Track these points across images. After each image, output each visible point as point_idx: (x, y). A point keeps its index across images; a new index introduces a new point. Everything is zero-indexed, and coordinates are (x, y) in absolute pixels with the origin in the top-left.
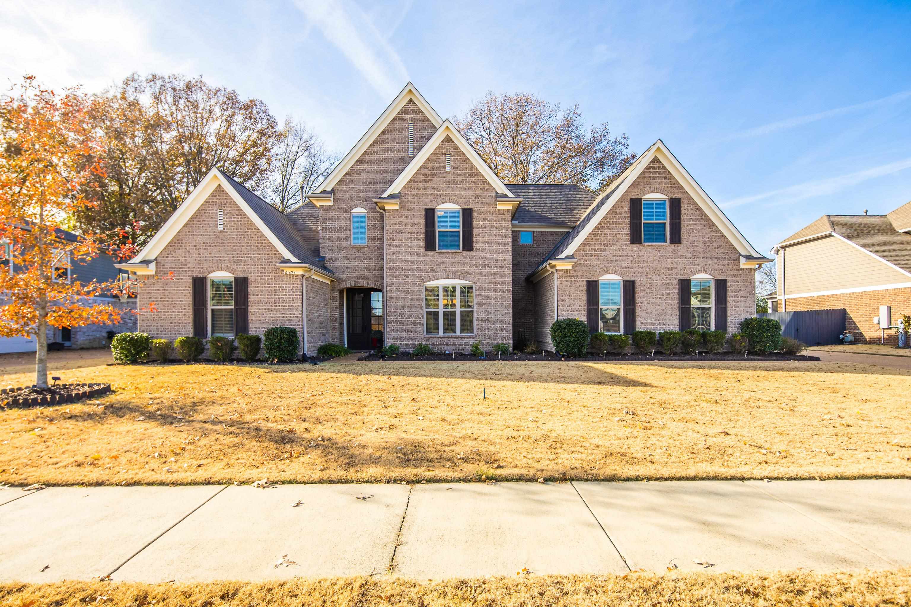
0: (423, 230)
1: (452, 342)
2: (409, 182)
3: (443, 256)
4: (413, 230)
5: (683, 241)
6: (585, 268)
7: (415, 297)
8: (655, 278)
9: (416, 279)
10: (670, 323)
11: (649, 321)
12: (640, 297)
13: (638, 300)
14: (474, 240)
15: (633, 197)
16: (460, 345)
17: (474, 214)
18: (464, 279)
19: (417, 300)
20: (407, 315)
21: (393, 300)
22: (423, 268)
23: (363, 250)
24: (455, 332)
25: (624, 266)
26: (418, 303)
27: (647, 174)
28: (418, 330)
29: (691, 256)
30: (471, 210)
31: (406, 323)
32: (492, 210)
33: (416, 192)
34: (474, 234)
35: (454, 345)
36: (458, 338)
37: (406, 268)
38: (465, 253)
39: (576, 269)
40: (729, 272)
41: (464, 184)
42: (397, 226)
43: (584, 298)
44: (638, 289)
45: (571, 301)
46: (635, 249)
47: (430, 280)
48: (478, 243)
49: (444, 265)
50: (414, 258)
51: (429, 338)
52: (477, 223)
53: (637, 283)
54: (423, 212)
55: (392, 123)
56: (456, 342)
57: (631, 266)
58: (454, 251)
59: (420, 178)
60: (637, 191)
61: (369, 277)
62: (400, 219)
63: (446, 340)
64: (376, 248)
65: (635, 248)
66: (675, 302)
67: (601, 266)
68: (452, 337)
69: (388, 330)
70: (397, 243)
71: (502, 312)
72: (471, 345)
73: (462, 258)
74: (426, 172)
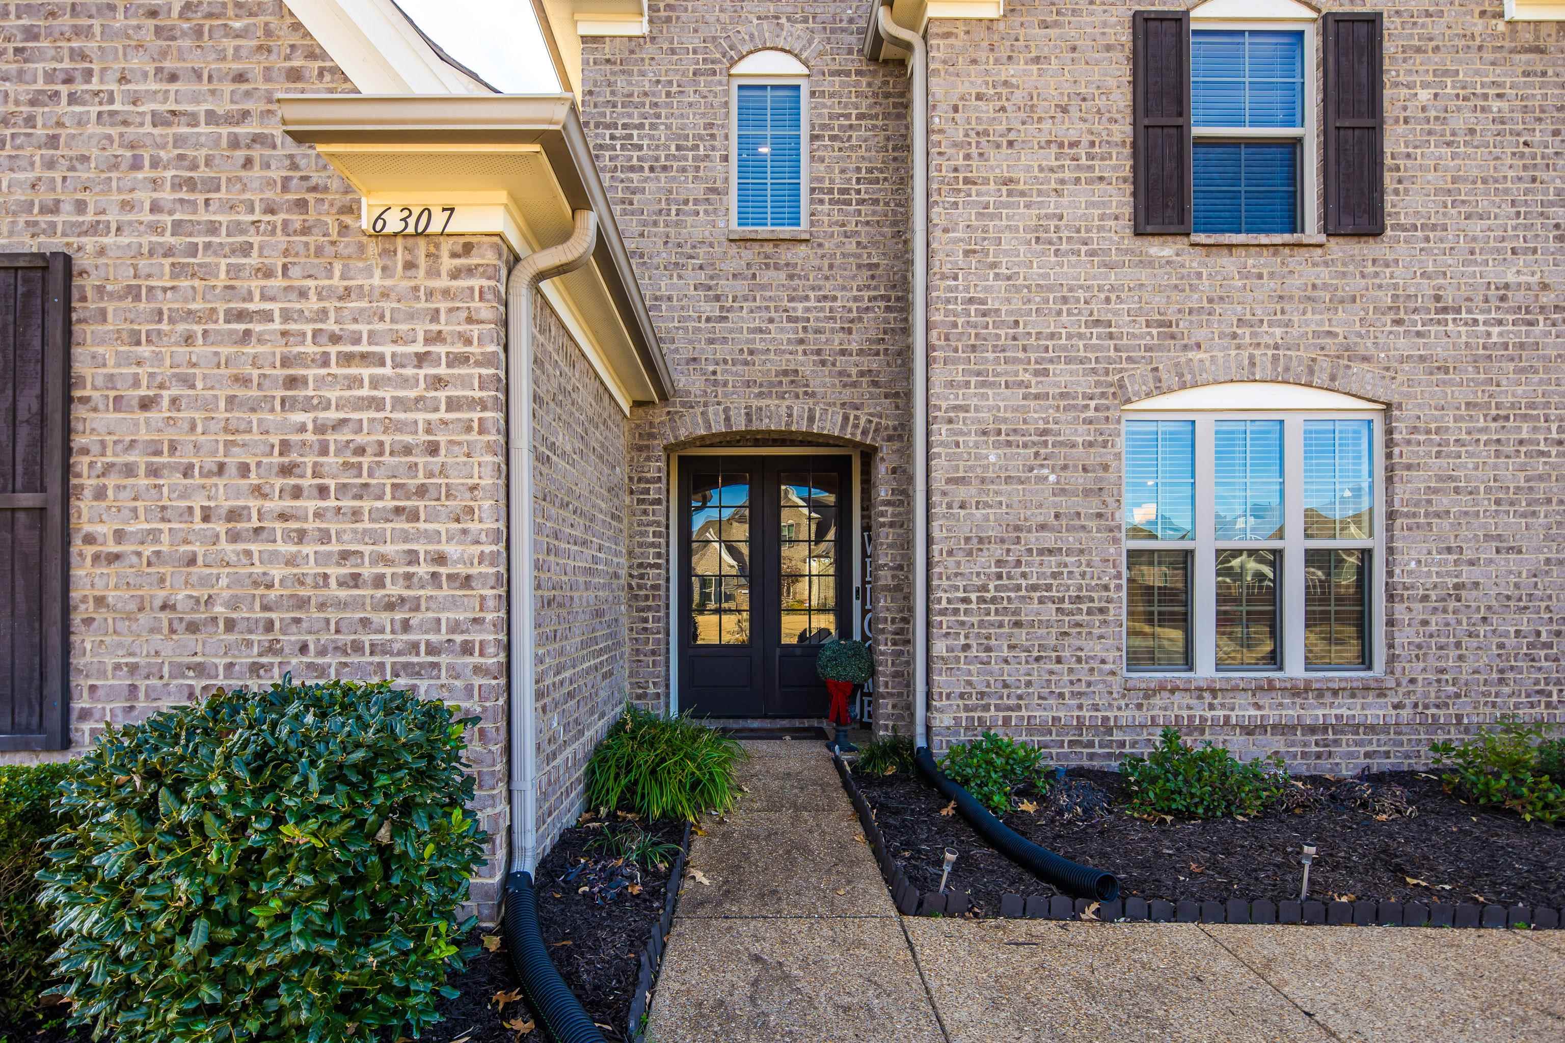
0: (1123, 130)
1: (1272, 715)
3: (1227, 263)
4: (1071, 129)
7: (1079, 479)
9: (1084, 384)
14: (1388, 179)
16: (1313, 730)
17: (1389, 47)
18: (1331, 385)
19: (1087, 493)
20: (1038, 569)
21: (962, 493)
22: (1123, 324)
23: (786, 254)
24: (1277, 660)
26: (1093, 506)
28: (1094, 648)
30: (1373, 21)
31: (1031, 610)
32: (1479, 26)
34: (1387, 150)
35: (1280, 729)
36: (1298, 691)
37: (1034, 324)
38: (1339, 248)
42: (987, 109)
47: (1160, 389)
48: (1403, 201)
49: (1230, 313)
50: (1074, 270)
51: (1149, 693)
52: (1406, 90)
54: (1125, 37)
56: (1291, 712)
58: (1277, 239)
61: (815, 385)
62: (1009, 72)
63: (1241, 700)
64: (851, 247)
68: (1271, 687)
69: (940, 647)
70: (990, 194)
71: (1532, 559)
72: (1372, 729)
73: (1324, 275)
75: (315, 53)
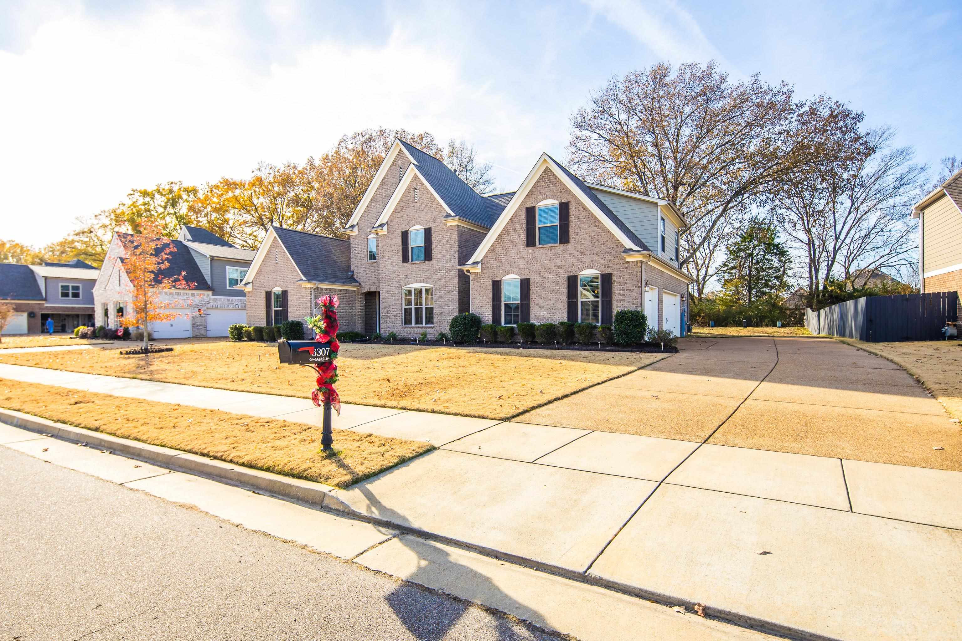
0: (401, 248)
1: (419, 332)
2: (392, 213)
3: (413, 266)
4: (395, 248)
5: (571, 240)
6: (491, 271)
7: (396, 298)
8: (546, 276)
9: (397, 285)
10: (560, 315)
11: (542, 314)
12: (534, 294)
13: (532, 296)
14: (433, 252)
15: (528, 206)
16: (424, 333)
17: (433, 232)
18: (426, 282)
19: (397, 300)
20: (392, 311)
21: (384, 300)
22: (402, 276)
23: (374, 265)
24: (422, 324)
25: (521, 267)
26: (398, 302)
27: (540, 184)
28: (399, 322)
29: (578, 253)
30: (430, 229)
31: (391, 317)
32: (444, 227)
33: (397, 219)
34: (433, 247)
35: (421, 333)
36: (423, 328)
37: (391, 276)
38: (426, 263)
39: (485, 271)
40: (615, 266)
41: (427, 209)
42: (386, 246)
43: (490, 295)
44: (532, 287)
45: (481, 298)
46: (530, 251)
47: (406, 285)
48: (435, 255)
49: (414, 273)
50: (396, 269)
51: (405, 329)
52: (435, 238)
53: (532, 281)
54: (401, 234)
55: (390, 169)
56: (422, 331)
57: (526, 266)
58: (419, 262)
59: (399, 209)
60: (531, 200)
61: (377, 284)
62: (388, 241)
63: (416, 329)
65: (530, 250)
66: (564, 297)
67: (503, 268)
68: (419, 328)
69: (381, 322)
70: (386, 259)
71: (451, 308)
72: (431, 333)
73: (425, 267)
74: (402, 203)
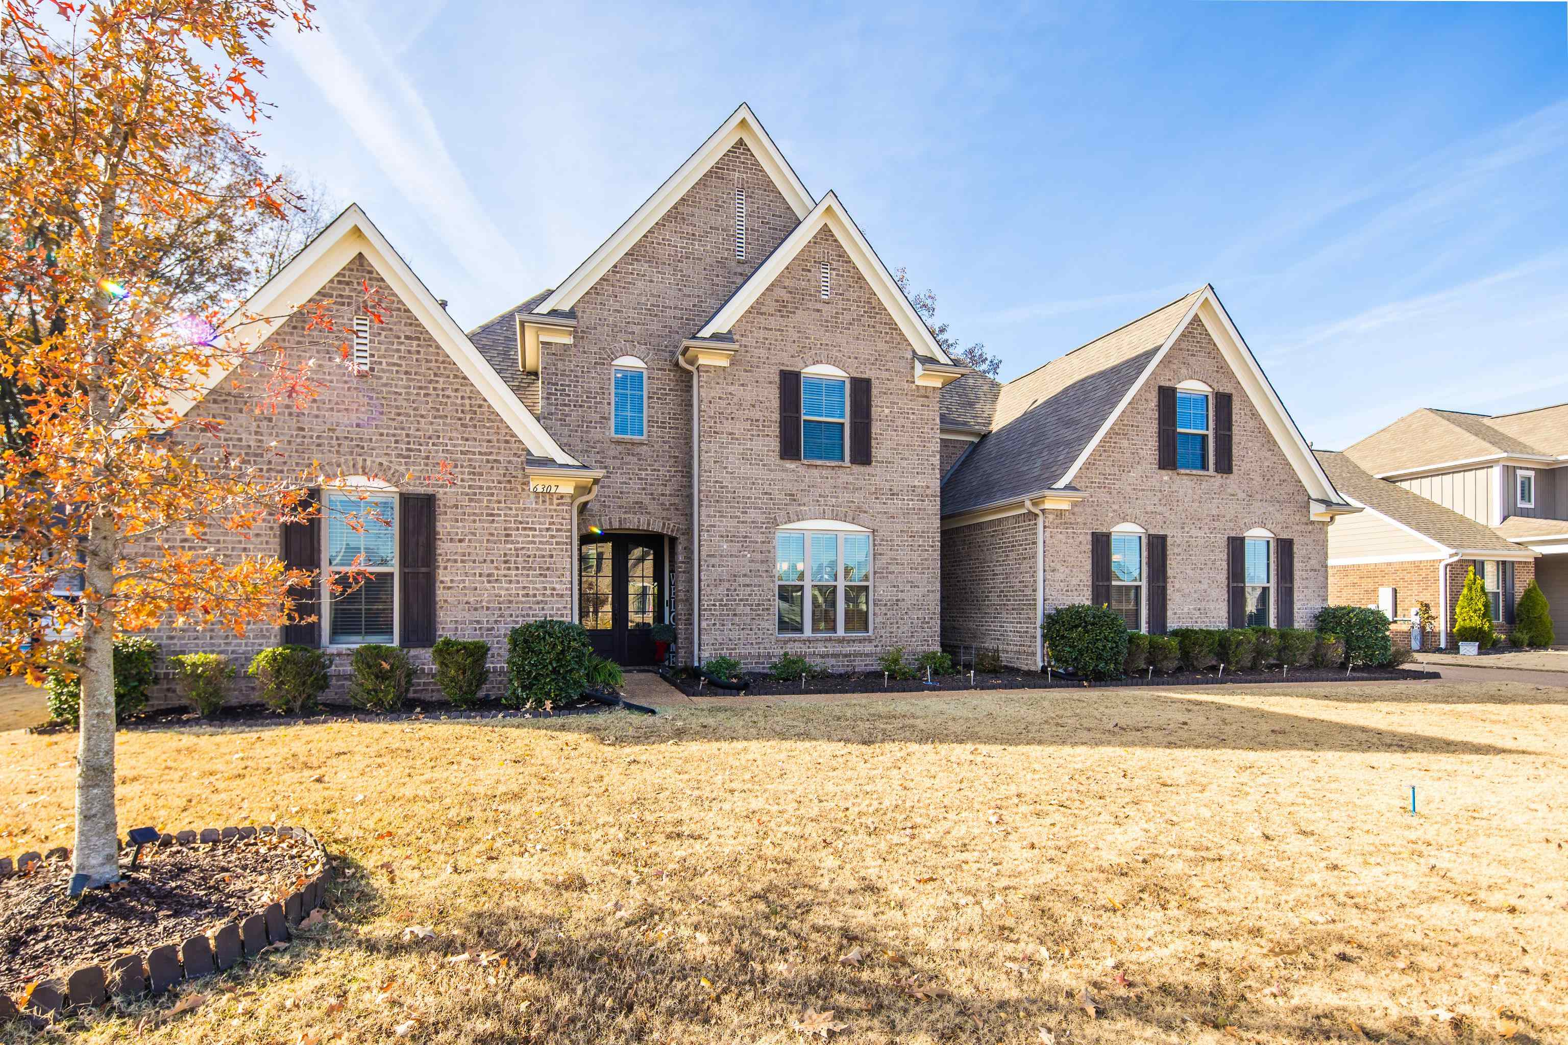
0: (776, 416)
1: (831, 651)
2: (749, 312)
3: (815, 472)
4: (756, 414)
5: (1235, 468)
6: (1089, 510)
7: (759, 556)
8: (1194, 532)
10: (1215, 614)
11: (1186, 610)
12: (1174, 567)
13: (1170, 573)
14: (873, 443)
15: (1162, 384)
16: (846, 656)
17: (874, 392)
18: (853, 521)
19: (762, 562)
20: (743, 592)
21: (713, 561)
22: (777, 495)
23: (638, 450)
24: (834, 629)
25: (1149, 509)
26: (764, 567)
27: (1184, 345)
28: (765, 625)
29: (1243, 495)
30: (868, 382)
31: (740, 609)
32: (906, 385)
33: (762, 334)
34: (873, 431)
35: (835, 656)
36: (841, 641)
37: (742, 493)
38: (857, 469)
39: (1076, 509)
40: (1295, 527)
41: (856, 329)
42: (723, 403)
43: (1088, 565)
44: (1172, 551)
45: (1067, 571)
46: (1166, 478)
47: (790, 521)
48: (879, 452)
49: (817, 491)
50: (757, 472)
51: (786, 642)
52: (880, 409)
53: (1169, 541)
54: (777, 379)
56: (838, 649)
57: (1160, 509)
58: (833, 464)
59: (770, 306)
60: (1168, 374)
61: (651, 509)
62: (731, 389)
63: (820, 644)
64: (666, 447)
65: (1166, 475)
66: (1222, 577)
67: (1115, 507)
68: (830, 639)
69: (704, 624)
70: (724, 438)
71: (922, 590)
72: (867, 655)
73: (851, 479)
74: (783, 294)
75: (513, 435)
